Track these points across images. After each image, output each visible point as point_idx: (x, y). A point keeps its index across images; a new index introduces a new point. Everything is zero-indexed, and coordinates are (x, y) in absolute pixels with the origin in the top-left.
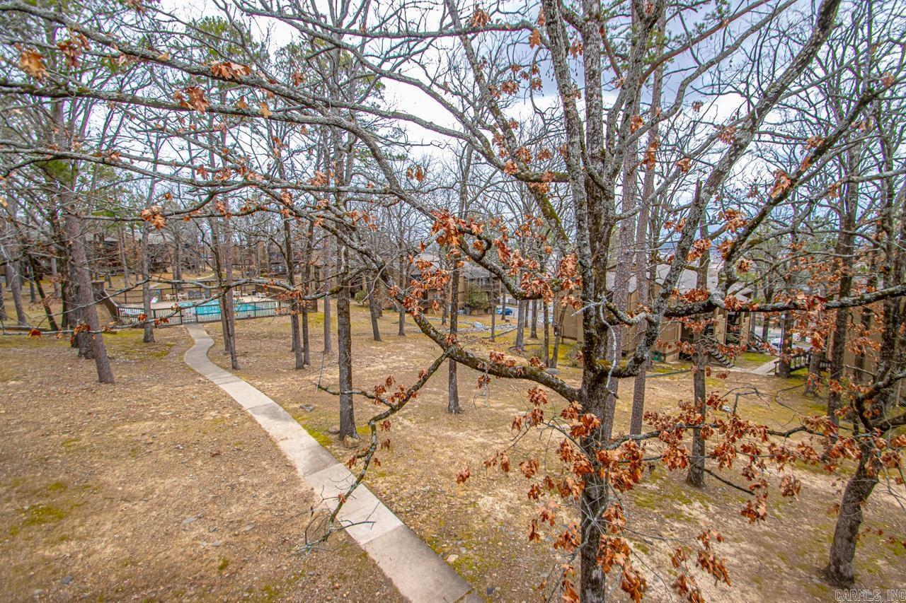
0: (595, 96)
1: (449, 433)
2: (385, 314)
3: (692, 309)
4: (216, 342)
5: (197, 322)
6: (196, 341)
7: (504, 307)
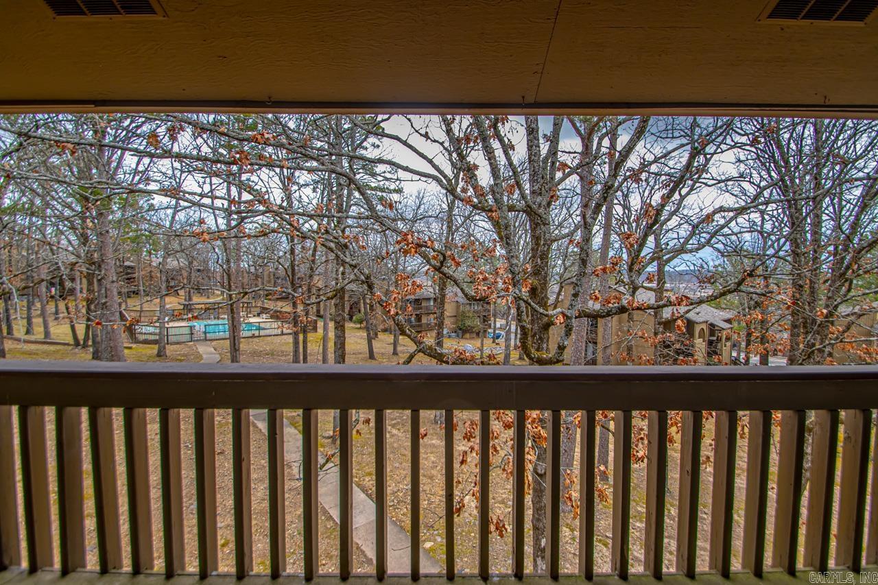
0: (534, 147)
1: (434, 442)
2: (381, 336)
3: (611, 311)
4: (222, 358)
5: (206, 340)
6: (204, 356)
7: (494, 331)
